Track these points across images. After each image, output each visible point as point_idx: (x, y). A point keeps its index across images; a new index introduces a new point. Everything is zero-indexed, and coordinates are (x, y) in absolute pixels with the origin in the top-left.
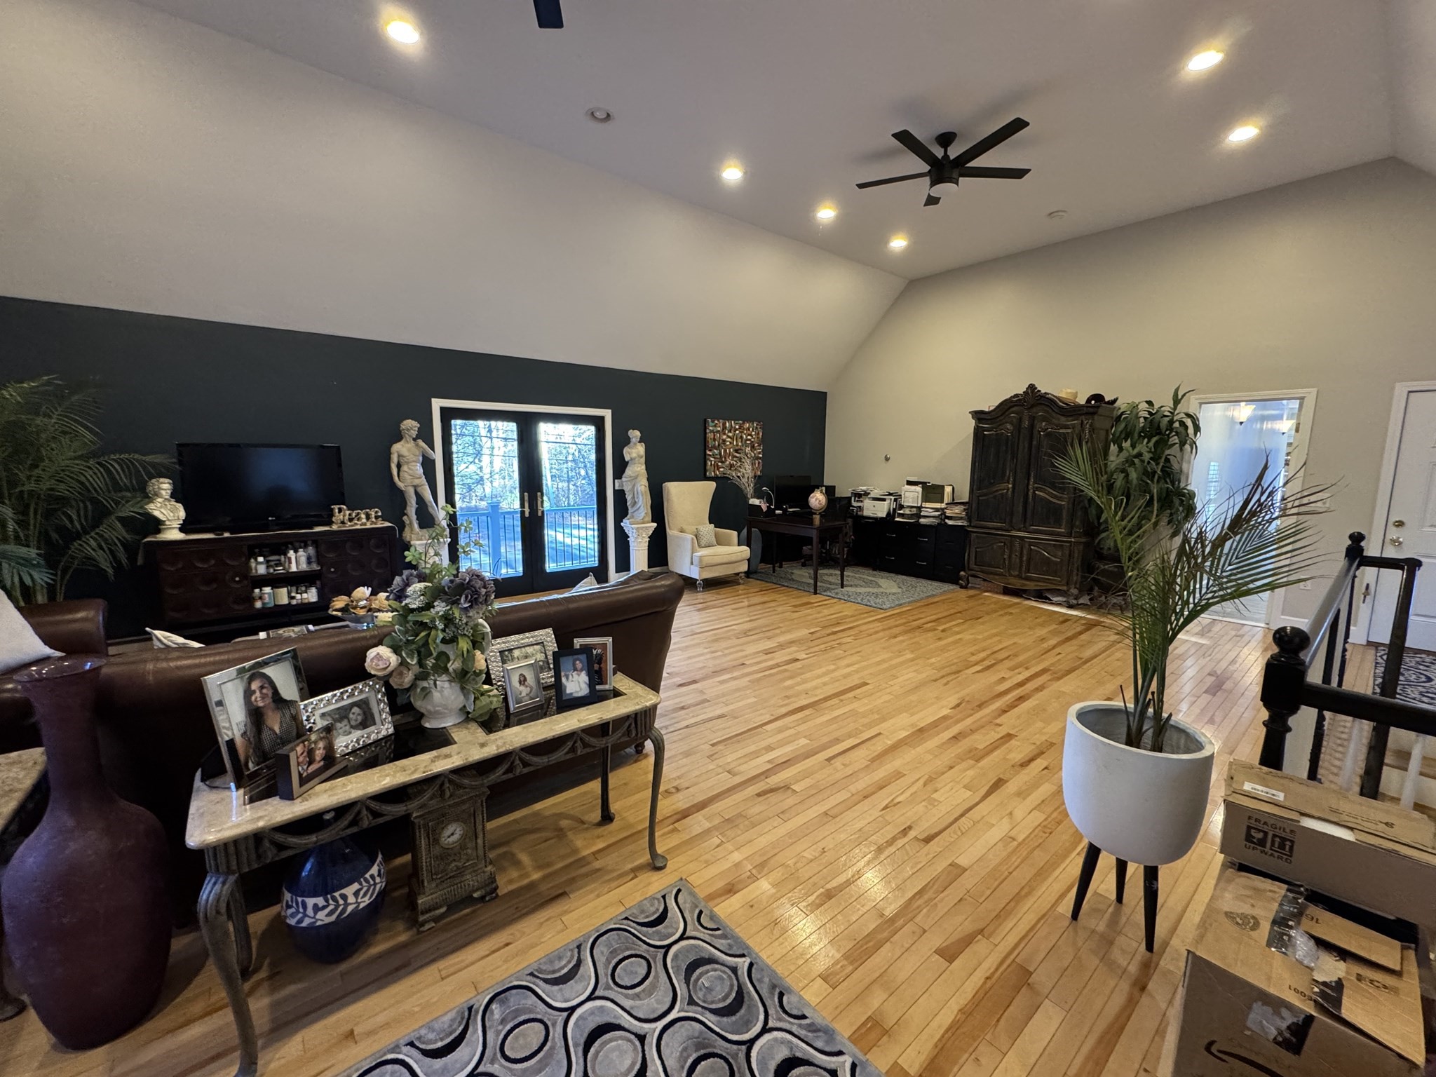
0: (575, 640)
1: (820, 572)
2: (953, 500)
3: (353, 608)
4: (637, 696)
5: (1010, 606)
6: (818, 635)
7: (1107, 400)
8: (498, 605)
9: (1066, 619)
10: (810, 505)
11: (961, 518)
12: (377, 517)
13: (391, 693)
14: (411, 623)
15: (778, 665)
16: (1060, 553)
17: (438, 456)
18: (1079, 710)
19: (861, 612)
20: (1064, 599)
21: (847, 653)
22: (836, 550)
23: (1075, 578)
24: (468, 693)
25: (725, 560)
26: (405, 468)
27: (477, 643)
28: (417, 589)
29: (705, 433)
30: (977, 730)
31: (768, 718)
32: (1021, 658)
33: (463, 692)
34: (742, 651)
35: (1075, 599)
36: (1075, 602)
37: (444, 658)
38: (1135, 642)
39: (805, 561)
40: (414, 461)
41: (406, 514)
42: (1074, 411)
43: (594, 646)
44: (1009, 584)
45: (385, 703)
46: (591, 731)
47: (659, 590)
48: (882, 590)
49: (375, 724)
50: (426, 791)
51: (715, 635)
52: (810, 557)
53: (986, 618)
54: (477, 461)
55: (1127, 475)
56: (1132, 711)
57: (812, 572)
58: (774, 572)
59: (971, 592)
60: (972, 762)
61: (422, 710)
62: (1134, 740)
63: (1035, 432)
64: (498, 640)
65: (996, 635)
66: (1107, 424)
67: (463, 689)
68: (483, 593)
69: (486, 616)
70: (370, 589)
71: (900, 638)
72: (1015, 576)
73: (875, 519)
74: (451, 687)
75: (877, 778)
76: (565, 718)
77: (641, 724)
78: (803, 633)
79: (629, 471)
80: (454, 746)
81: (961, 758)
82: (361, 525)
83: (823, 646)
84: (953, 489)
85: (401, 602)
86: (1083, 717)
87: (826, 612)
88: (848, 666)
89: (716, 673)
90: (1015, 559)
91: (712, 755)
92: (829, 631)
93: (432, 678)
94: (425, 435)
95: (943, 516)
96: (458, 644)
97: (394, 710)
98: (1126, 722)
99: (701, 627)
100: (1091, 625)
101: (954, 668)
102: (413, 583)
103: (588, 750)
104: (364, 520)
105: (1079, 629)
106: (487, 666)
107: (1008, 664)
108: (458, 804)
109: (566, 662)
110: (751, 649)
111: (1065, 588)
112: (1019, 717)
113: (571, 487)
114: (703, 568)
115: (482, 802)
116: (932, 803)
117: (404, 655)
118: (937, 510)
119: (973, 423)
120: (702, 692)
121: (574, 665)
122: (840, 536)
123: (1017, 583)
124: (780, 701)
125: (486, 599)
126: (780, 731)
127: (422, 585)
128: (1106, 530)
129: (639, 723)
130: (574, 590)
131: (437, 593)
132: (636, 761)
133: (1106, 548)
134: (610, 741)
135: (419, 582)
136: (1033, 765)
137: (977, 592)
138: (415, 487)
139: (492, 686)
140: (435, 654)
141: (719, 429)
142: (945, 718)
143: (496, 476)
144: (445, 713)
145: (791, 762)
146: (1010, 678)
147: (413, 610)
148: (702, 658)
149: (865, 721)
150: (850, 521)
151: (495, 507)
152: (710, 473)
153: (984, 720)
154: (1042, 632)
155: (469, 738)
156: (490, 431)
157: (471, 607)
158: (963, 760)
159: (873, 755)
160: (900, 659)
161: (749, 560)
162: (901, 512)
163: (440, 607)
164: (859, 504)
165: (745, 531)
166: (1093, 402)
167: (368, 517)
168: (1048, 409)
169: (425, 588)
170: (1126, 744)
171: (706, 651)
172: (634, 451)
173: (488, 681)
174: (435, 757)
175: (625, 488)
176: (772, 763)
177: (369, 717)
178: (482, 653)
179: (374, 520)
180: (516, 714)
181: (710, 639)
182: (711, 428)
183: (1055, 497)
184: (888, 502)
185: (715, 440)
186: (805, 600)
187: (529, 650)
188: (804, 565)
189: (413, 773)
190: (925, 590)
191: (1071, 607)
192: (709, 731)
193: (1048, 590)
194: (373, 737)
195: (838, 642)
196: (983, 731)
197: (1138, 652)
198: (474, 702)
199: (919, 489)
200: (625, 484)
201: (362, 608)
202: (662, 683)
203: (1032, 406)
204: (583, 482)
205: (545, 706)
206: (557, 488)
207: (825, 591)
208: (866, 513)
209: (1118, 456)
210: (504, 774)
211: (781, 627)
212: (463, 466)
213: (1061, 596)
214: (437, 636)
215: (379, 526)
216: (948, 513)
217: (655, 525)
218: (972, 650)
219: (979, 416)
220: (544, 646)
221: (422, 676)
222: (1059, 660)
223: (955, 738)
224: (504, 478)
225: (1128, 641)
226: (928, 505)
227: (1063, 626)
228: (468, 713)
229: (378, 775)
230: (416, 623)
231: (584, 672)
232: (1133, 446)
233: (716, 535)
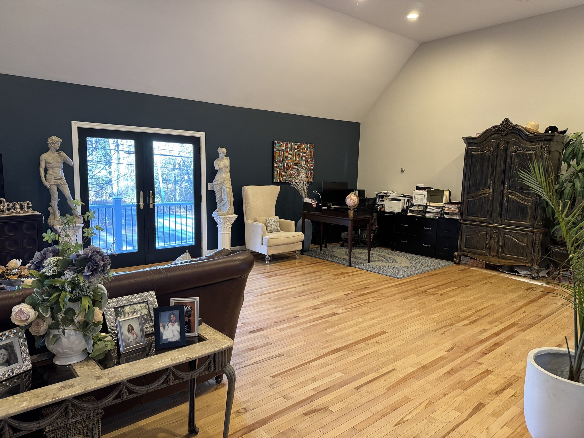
0: (172, 300)
1: (353, 251)
2: (450, 200)
3: (7, 275)
4: (216, 340)
5: (490, 277)
6: (351, 296)
7: (559, 130)
8: (113, 273)
9: (530, 288)
10: (347, 203)
11: (456, 214)
12: (28, 208)
13: (31, 339)
14: (46, 287)
15: (322, 318)
16: (526, 240)
17: (76, 164)
18: (536, 354)
19: (381, 280)
20: (529, 273)
21: (372, 310)
22: (365, 235)
23: (536, 258)
24: (89, 339)
25: (285, 242)
26: (50, 172)
27: (96, 302)
28: (52, 261)
29: (273, 151)
30: (465, 367)
31: (314, 356)
32: (497, 315)
33: (85, 338)
34: (296, 307)
35: (537, 273)
36: (536, 275)
37: (71, 312)
38: (575, 305)
39: (343, 243)
40: (57, 167)
41: (51, 206)
42: (537, 138)
43: (186, 304)
44: (490, 261)
45: (25, 346)
46: (180, 367)
47: (235, 263)
48: (397, 264)
49: (17, 362)
50: (55, 411)
51: (278, 295)
52: (346, 240)
53: (473, 286)
54: (107, 167)
55: (574, 185)
56: (574, 354)
57: (347, 251)
58: (321, 250)
59: (462, 267)
60: (461, 391)
61: (54, 352)
62: (574, 376)
63: (509, 153)
64: (114, 300)
65: (479, 298)
66: (560, 148)
67: (85, 336)
68: (102, 265)
69: (104, 282)
70: (21, 260)
71: (410, 300)
72: (494, 256)
73: (394, 213)
74: (76, 335)
75: (391, 402)
76: (162, 358)
77: (218, 362)
78: (341, 294)
79: (218, 177)
80: (77, 378)
81: (453, 388)
82: (16, 213)
83: (354, 304)
84: (450, 192)
85: (39, 271)
86: (538, 359)
87: (357, 279)
88: (373, 319)
89: (277, 323)
90: (494, 244)
91: (273, 384)
92: (359, 293)
93: (62, 327)
94: (67, 147)
95: (443, 212)
96: (81, 303)
97: (32, 351)
98: (569, 364)
99: (268, 290)
100: (546, 293)
101: (449, 322)
102: (49, 257)
103: (178, 381)
104: (19, 210)
105: (539, 294)
106: (104, 319)
107: (488, 319)
108: (80, 422)
109: (164, 316)
110: (303, 306)
111: (529, 265)
112: (495, 358)
113: (177, 187)
114: (269, 247)
115: (98, 419)
116: (431, 420)
117: (40, 311)
118: (438, 208)
119: (464, 145)
120: (266, 337)
121: (170, 318)
122: (368, 225)
123: (495, 261)
124: (322, 344)
125: (103, 270)
126: (322, 366)
127: (56, 258)
128: (558, 223)
129: (217, 361)
130: (174, 262)
131: (67, 264)
132: (216, 389)
133: (559, 236)
134: (195, 374)
135: (53, 256)
136: (505, 393)
137: (466, 267)
138: (58, 186)
139: (108, 333)
140: (64, 310)
141: (283, 148)
142: (441, 358)
143: (121, 179)
144: (71, 354)
145: (328, 390)
146: (489, 329)
147: (48, 277)
148: (268, 312)
149: (384, 359)
150: (375, 215)
151: (118, 201)
152: (276, 180)
153: (469, 360)
154: (513, 296)
155: (89, 372)
156: (117, 146)
157: (92, 275)
158: (454, 389)
159: (388, 386)
160: (410, 315)
161: (303, 242)
162: (412, 209)
163: (69, 275)
164: (382, 203)
165: (300, 221)
166: (550, 132)
167: (22, 207)
168: (518, 136)
169: (58, 261)
170: (569, 379)
171: (270, 307)
172: (221, 163)
173: (105, 329)
174: (62, 387)
175: (215, 190)
176: (316, 390)
177: (13, 356)
178: (100, 309)
179: (26, 209)
180: (124, 354)
181: (273, 298)
182: (277, 148)
183: (523, 200)
184: (402, 201)
185: (280, 156)
186: (342, 271)
187: (137, 307)
188: (342, 246)
189: (44, 399)
190: (429, 265)
191: (533, 278)
192: (270, 366)
193: (518, 266)
194: (16, 372)
195: (365, 301)
196: (468, 368)
197: (578, 312)
198: (93, 345)
199: (425, 192)
200: (215, 186)
201: (14, 275)
202: (237, 331)
203: (506, 135)
204: (186, 184)
205: (148, 349)
206: (167, 188)
207: (357, 264)
208: (387, 209)
209: (567, 170)
210: (114, 399)
211: (324, 290)
212: (97, 171)
213: (527, 270)
214: (65, 296)
215: (30, 214)
216: (446, 210)
217: (236, 216)
218: (462, 309)
219: (469, 140)
220: (148, 304)
221: (54, 326)
222: (524, 317)
223: (449, 373)
224: (127, 180)
225: (572, 305)
226: (431, 204)
227: (527, 292)
228: (89, 354)
229: (17, 400)
230: (50, 286)
231: (177, 323)
232: (578, 164)
233: (280, 225)
